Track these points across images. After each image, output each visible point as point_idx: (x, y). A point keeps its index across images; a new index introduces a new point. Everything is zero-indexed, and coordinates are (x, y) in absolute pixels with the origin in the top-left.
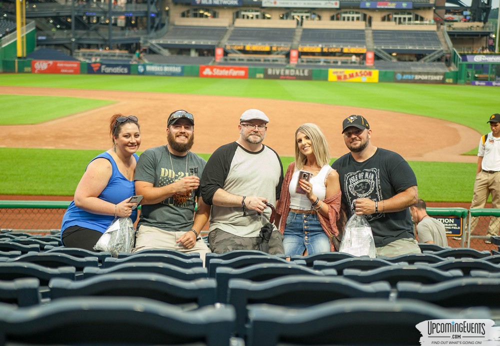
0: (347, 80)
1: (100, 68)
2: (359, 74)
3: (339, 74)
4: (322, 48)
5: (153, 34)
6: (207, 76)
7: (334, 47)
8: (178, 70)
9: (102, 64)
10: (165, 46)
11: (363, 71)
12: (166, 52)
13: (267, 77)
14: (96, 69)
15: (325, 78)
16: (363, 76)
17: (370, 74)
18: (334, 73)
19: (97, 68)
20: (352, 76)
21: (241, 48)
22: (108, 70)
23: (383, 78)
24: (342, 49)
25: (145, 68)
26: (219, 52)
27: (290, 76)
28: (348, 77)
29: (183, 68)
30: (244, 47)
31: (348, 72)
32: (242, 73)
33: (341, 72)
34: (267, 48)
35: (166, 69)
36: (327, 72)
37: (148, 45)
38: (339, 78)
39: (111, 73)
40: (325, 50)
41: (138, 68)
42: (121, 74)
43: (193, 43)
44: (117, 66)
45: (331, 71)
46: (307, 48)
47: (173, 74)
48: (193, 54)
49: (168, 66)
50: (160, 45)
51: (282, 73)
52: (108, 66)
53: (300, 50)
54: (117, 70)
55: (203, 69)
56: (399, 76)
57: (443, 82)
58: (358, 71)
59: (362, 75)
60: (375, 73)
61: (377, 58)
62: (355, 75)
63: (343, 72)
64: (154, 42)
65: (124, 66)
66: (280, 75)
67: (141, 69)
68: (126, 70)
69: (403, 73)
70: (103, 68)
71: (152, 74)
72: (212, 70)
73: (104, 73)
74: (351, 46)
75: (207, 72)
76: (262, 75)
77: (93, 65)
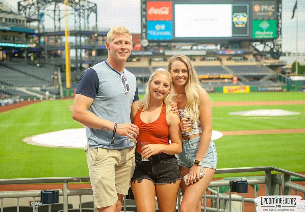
0: (234, 92)
3: (229, 89)
4: (209, 76)
7: (215, 75)
15: (221, 91)
16: (242, 90)
17: (245, 88)
20: (236, 90)
23: (252, 90)
24: (219, 76)
45: (224, 88)
56: (260, 89)
57: (281, 91)
61: (239, 80)
69: (262, 87)
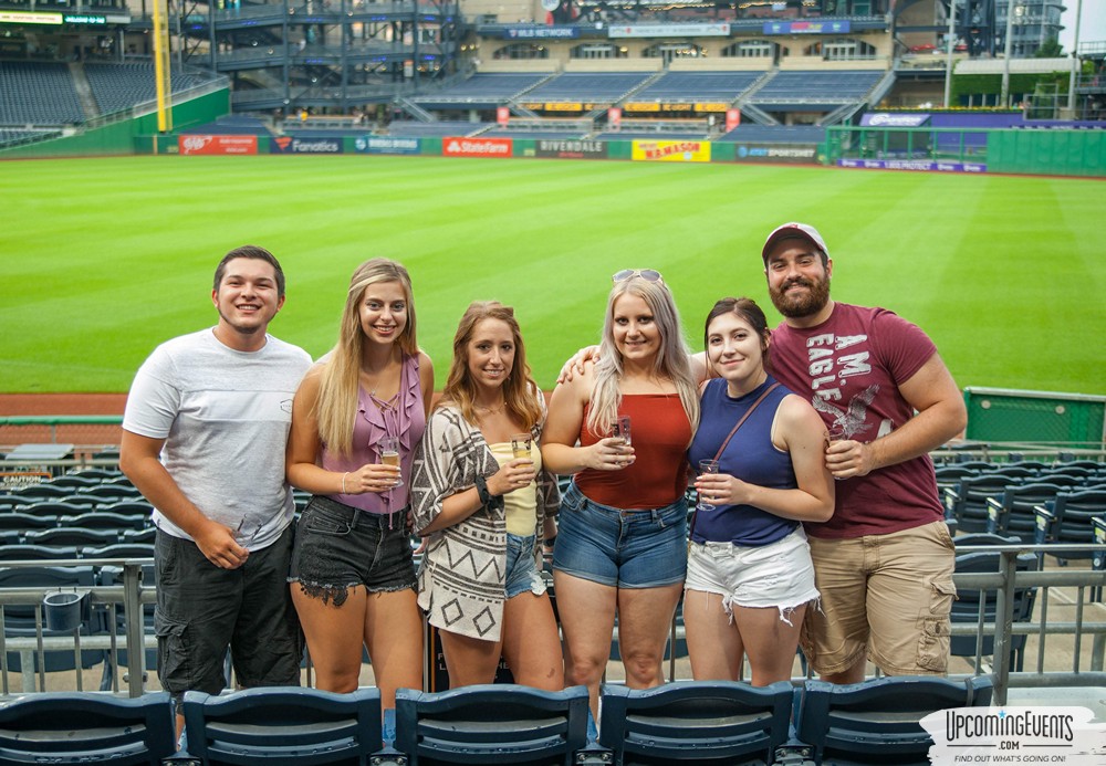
0: (661, 159)
1: (291, 144)
2: (680, 148)
3: (649, 149)
4: (662, 105)
5: (424, 86)
6: (454, 154)
7: (682, 102)
8: (411, 144)
9: (293, 138)
11: (686, 142)
13: (541, 154)
14: (283, 146)
15: (626, 154)
16: (687, 152)
17: (696, 147)
18: (642, 146)
19: (287, 145)
20: (668, 151)
21: (538, 107)
22: (305, 147)
23: (718, 155)
24: (694, 106)
25: (367, 143)
26: (503, 113)
27: (573, 152)
28: (663, 152)
29: (419, 142)
30: (544, 105)
31: (662, 144)
32: (504, 148)
33: (652, 145)
34: (578, 107)
35: (397, 144)
36: (630, 143)
37: (404, 106)
38: (649, 154)
39: (309, 152)
40: (666, 108)
41: (354, 144)
42: (326, 152)
43: (469, 100)
44: (319, 140)
45: (636, 143)
46: (638, 107)
47: (406, 152)
48: (474, 118)
49: (399, 139)
51: (562, 149)
52: (304, 140)
53: (627, 108)
54: (320, 146)
55: (447, 143)
57: (812, 161)
58: (678, 142)
59: (685, 149)
60: (705, 147)
61: (744, 119)
62: (673, 149)
63: (656, 145)
65: (330, 140)
66: (559, 151)
67: (360, 144)
68: (335, 147)
69: (749, 147)
70: (296, 144)
71: (378, 152)
72: (460, 144)
73: (298, 152)
74: (709, 100)
75: (454, 147)
76: (532, 152)
77: (278, 141)
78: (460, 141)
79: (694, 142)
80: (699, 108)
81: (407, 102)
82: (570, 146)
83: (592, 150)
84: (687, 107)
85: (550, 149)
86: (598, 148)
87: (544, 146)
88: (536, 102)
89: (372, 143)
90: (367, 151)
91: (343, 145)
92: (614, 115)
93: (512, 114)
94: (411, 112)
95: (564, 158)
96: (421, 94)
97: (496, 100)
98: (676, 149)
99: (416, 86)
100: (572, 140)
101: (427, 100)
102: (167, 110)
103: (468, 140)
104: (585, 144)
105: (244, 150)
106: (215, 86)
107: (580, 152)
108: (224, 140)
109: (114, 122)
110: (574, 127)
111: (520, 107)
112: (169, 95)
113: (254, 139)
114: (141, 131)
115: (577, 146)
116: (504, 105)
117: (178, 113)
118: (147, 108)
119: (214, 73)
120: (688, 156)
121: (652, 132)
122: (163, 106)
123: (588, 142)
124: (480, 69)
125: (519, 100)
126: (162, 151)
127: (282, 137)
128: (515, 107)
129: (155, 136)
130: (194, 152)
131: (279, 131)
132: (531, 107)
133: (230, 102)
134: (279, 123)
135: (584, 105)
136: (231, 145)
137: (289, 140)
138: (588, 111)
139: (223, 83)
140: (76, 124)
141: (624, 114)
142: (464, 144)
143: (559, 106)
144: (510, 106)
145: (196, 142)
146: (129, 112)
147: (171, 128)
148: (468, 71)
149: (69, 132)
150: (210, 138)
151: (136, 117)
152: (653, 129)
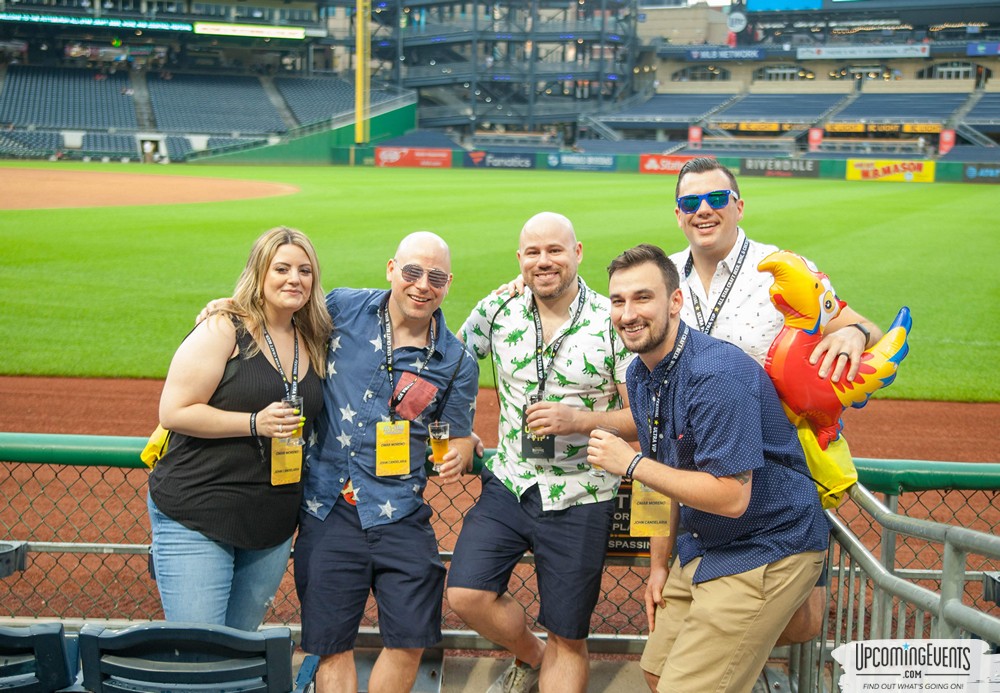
0: (880, 179)
1: (484, 159)
2: (900, 168)
3: (865, 168)
4: (866, 126)
5: (607, 106)
6: (652, 171)
7: (888, 123)
8: (607, 161)
9: (487, 153)
10: (616, 127)
11: (907, 162)
12: (617, 136)
13: (746, 172)
14: (476, 161)
15: (840, 173)
16: (908, 172)
17: (919, 168)
18: (858, 165)
19: (479, 160)
20: (887, 171)
21: (732, 127)
22: (498, 162)
23: (944, 175)
24: (901, 126)
25: (560, 160)
26: (695, 133)
27: (782, 171)
28: (880, 172)
29: (615, 159)
30: (738, 125)
31: (880, 164)
33: (868, 165)
34: (774, 127)
35: (591, 160)
36: (844, 165)
37: (590, 124)
38: (865, 174)
39: (502, 167)
40: (872, 128)
41: (547, 160)
42: (519, 168)
43: (659, 119)
44: (512, 155)
45: (851, 162)
46: (840, 127)
47: (600, 169)
48: (661, 137)
49: (594, 156)
50: (608, 124)
51: (770, 168)
52: (498, 155)
53: (828, 127)
54: (513, 161)
55: (645, 160)
56: (972, 172)
58: (899, 162)
59: (905, 169)
60: (929, 166)
61: (959, 141)
62: (892, 169)
63: (872, 164)
64: (603, 119)
65: (524, 156)
66: (766, 169)
67: (553, 160)
68: (527, 163)
69: (978, 167)
70: (490, 159)
71: (570, 168)
72: (659, 162)
73: (491, 166)
74: (920, 121)
75: (652, 164)
77: (472, 155)
78: (659, 159)
79: (916, 162)
80: (907, 128)
81: (594, 120)
82: (778, 165)
83: (802, 169)
84: (894, 128)
85: (756, 168)
86: (809, 167)
87: (750, 164)
88: (730, 121)
89: (566, 160)
90: (560, 167)
91: (535, 161)
92: (815, 135)
93: (704, 133)
94: (597, 130)
95: (771, 176)
96: (604, 114)
97: (685, 119)
98: (896, 168)
99: (599, 105)
100: (781, 159)
101: (613, 119)
102: (365, 122)
103: (666, 158)
104: (795, 164)
105: (438, 164)
106: (402, 102)
107: (789, 171)
108: (420, 153)
109: (315, 133)
110: (776, 146)
111: (712, 127)
112: (368, 106)
113: (448, 153)
114: (338, 143)
115: (786, 165)
116: (695, 124)
117: (375, 125)
118: (344, 119)
119: (400, 88)
120: (911, 176)
121: (862, 152)
122: (360, 117)
123: (798, 161)
124: (660, 90)
125: (711, 120)
126: (359, 162)
127: (475, 151)
128: (707, 125)
129: (353, 148)
130: (390, 164)
131: (469, 147)
132: (724, 127)
133: (417, 117)
134: (468, 138)
135: (781, 125)
136: (426, 158)
137: (482, 155)
138: (786, 131)
139: (411, 98)
140: (280, 133)
141: (826, 134)
142: (663, 162)
143: (755, 126)
144: (703, 125)
145: (391, 154)
146: (329, 122)
147: (368, 140)
148: (646, 93)
149: (274, 141)
150: (405, 151)
151: (335, 127)
152: (864, 149)
